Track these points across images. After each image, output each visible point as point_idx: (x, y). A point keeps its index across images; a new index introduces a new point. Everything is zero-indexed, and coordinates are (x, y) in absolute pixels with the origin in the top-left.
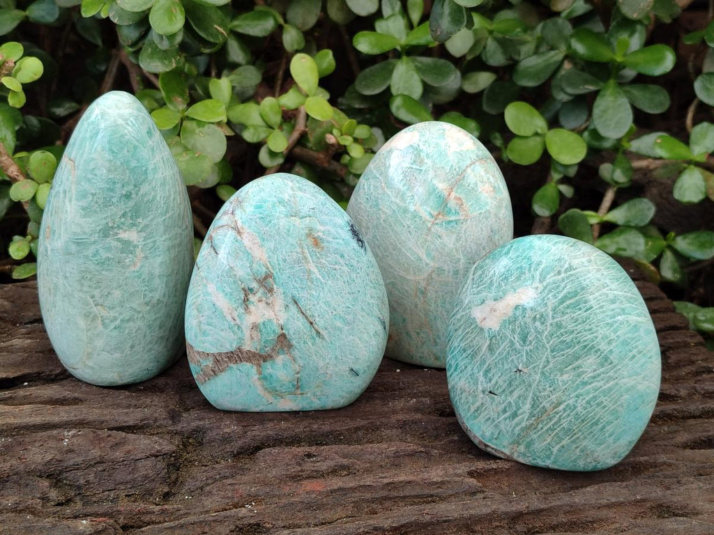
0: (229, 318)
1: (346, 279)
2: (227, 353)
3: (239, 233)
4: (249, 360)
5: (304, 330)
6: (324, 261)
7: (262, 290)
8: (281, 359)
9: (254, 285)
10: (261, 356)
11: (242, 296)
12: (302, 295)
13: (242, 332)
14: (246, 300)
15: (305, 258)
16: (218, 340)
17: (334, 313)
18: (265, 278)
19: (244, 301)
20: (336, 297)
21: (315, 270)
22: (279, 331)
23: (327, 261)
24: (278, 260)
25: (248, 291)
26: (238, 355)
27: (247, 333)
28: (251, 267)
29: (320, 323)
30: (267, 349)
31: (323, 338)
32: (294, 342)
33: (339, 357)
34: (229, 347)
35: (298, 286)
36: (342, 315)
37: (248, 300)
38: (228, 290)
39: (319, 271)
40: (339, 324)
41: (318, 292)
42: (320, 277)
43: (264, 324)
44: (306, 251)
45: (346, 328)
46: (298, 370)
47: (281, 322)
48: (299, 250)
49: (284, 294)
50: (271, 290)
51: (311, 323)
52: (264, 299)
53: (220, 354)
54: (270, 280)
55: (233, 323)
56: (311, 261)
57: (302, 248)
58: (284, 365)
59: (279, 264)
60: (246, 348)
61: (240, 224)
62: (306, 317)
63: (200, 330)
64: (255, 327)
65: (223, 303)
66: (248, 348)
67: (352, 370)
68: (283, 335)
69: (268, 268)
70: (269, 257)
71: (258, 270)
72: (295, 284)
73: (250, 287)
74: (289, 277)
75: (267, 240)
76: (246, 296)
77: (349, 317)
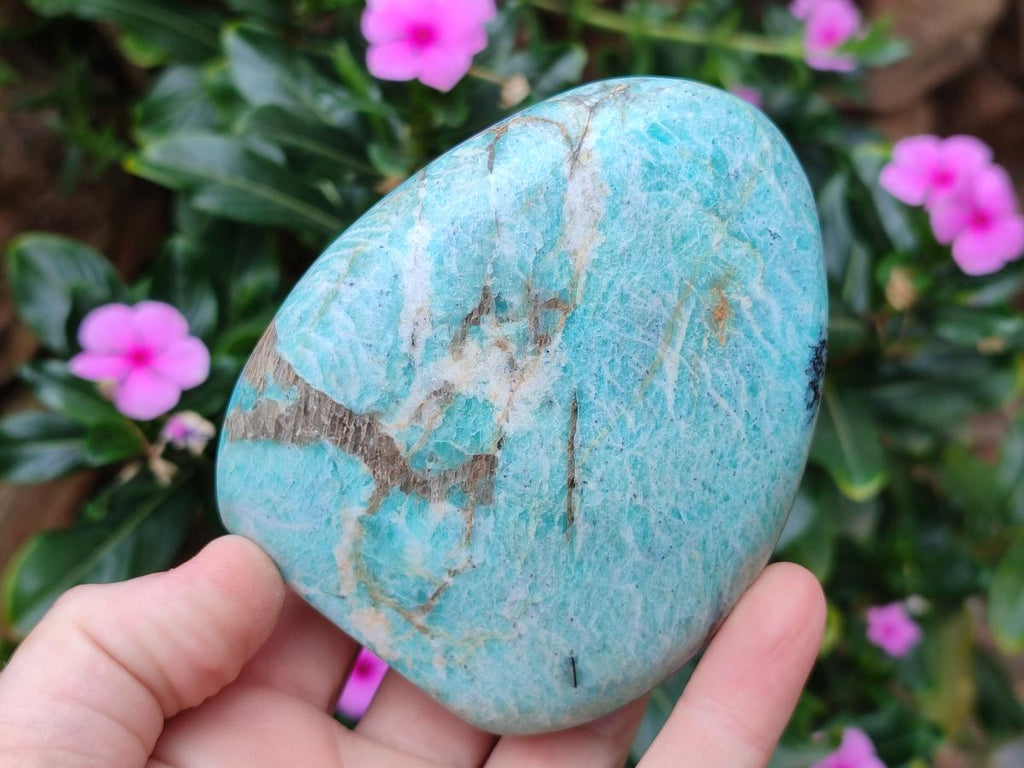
0: (405, 332)
1: (721, 446)
2: (339, 407)
3: (575, 158)
4: (373, 459)
5: (546, 488)
6: (705, 368)
7: (524, 324)
8: (442, 510)
9: (515, 299)
10: (404, 470)
11: (472, 305)
12: (601, 406)
13: (409, 383)
14: (472, 320)
15: (672, 328)
16: (342, 363)
17: (639, 501)
18: (553, 304)
19: (468, 318)
20: (670, 468)
21: (671, 371)
22: (488, 446)
23: (714, 375)
24: (610, 285)
25: (490, 304)
26: (358, 430)
27: (416, 397)
28: (541, 253)
29: (592, 496)
30: (430, 465)
31: (570, 538)
32: (501, 496)
33: (571, 610)
34: (352, 396)
35: (608, 376)
36: (652, 520)
37: (477, 322)
38: (452, 265)
39: (679, 382)
40: (628, 535)
41: (640, 425)
42: (671, 397)
43: (469, 403)
44: (687, 314)
45: (637, 556)
46: (459, 567)
47: (510, 429)
48: (673, 298)
49: (565, 369)
50: (542, 340)
51: (572, 484)
52: (513, 347)
53: (322, 398)
54: (559, 316)
55: (405, 348)
56: (679, 346)
57: (683, 299)
58: (440, 532)
59: (605, 296)
60: (395, 426)
61: (590, 142)
62: (571, 463)
63: (322, 313)
64: (444, 394)
65: (420, 289)
66: (392, 433)
67: (573, 662)
68: (491, 461)
69: (573, 285)
70: (597, 263)
71: (550, 274)
72: (605, 369)
73: (504, 297)
74: (605, 343)
75: (622, 224)
76: (481, 309)
77: (663, 539)
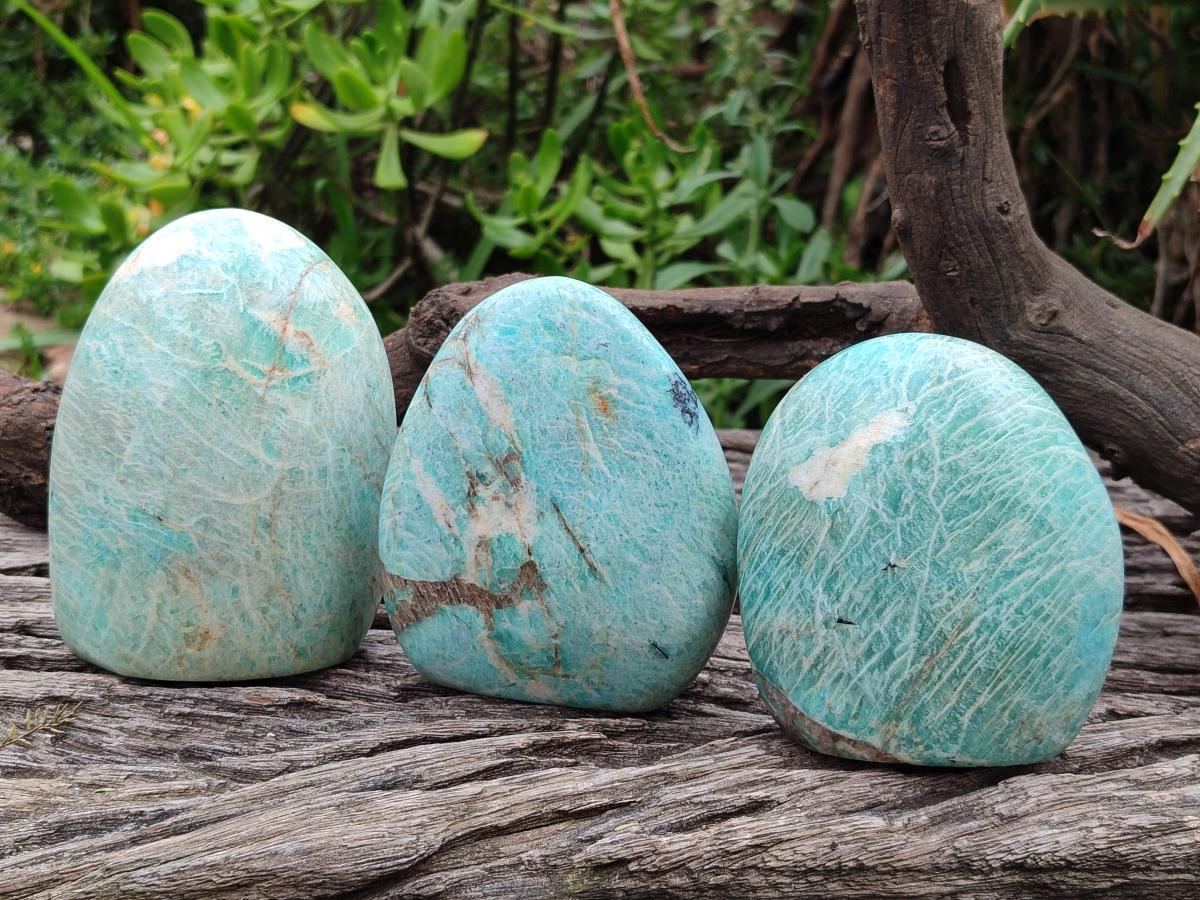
0: (441, 522)
1: (652, 478)
2: (436, 583)
3: (470, 373)
4: (472, 601)
5: (569, 561)
6: (614, 441)
7: (500, 480)
8: (525, 607)
9: (488, 469)
10: (492, 597)
11: (466, 487)
12: (569, 497)
13: (461, 549)
14: (472, 494)
15: (581, 431)
16: (422, 559)
17: (626, 536)
18: (506, 460)
19: (469, 495)
20: (630, 508)
21: (596, 455)
22: (526, 558)
23: (621, 442)
24: (532, 430)
25: (477, 479)
26: (454, 590)
27: (470, 553)
28: (484, 436)
29: (597, 552)
30: (502, 586)
31: (602, 580)
32: (549, 580)
33: (631, 618)
34: (439, 573)
35: (563, 480)
36: (640, 542)
37: (475, 494)
38: (442, 472)
39: (605, 458)
40: (633, 558)
41: (598, 495)
42: (605, 469)
43: (499, 540)
44: (584, 419)
45: (647, 567)
46: (556, 632)
47: (529, 541)
48: (571, 416)
49: (537, 490)
50: (515, 482)
51: (582, 550)
52: (502, 495)
53: (425, 584)
54: (516, 464)
55: (447, 532)
56: (592, 439)
57: (577, 412)
58: (532, 619)
59: (533, 438)
60: (469, 578)
61: (472, 359)
62: (574, 538)
63: (395, 538)
64: (483, 543)
65: (435, 496)
66: (471, 580)
67: (655, 645)
68: (531, 565)
69: (513, 442)
70: (517, 423)
71: (496, 444)
72: (559, 476)
73: (480, 472)
74: (549, 462)
75: (516, 392)
76: (472, 486)
77: (655, 549)
